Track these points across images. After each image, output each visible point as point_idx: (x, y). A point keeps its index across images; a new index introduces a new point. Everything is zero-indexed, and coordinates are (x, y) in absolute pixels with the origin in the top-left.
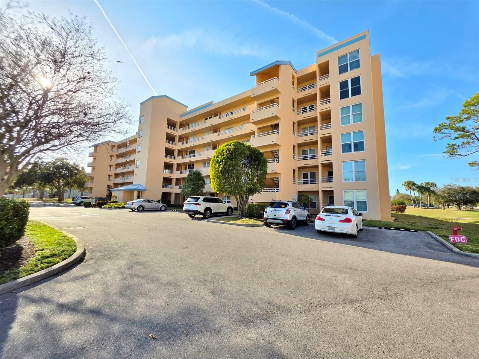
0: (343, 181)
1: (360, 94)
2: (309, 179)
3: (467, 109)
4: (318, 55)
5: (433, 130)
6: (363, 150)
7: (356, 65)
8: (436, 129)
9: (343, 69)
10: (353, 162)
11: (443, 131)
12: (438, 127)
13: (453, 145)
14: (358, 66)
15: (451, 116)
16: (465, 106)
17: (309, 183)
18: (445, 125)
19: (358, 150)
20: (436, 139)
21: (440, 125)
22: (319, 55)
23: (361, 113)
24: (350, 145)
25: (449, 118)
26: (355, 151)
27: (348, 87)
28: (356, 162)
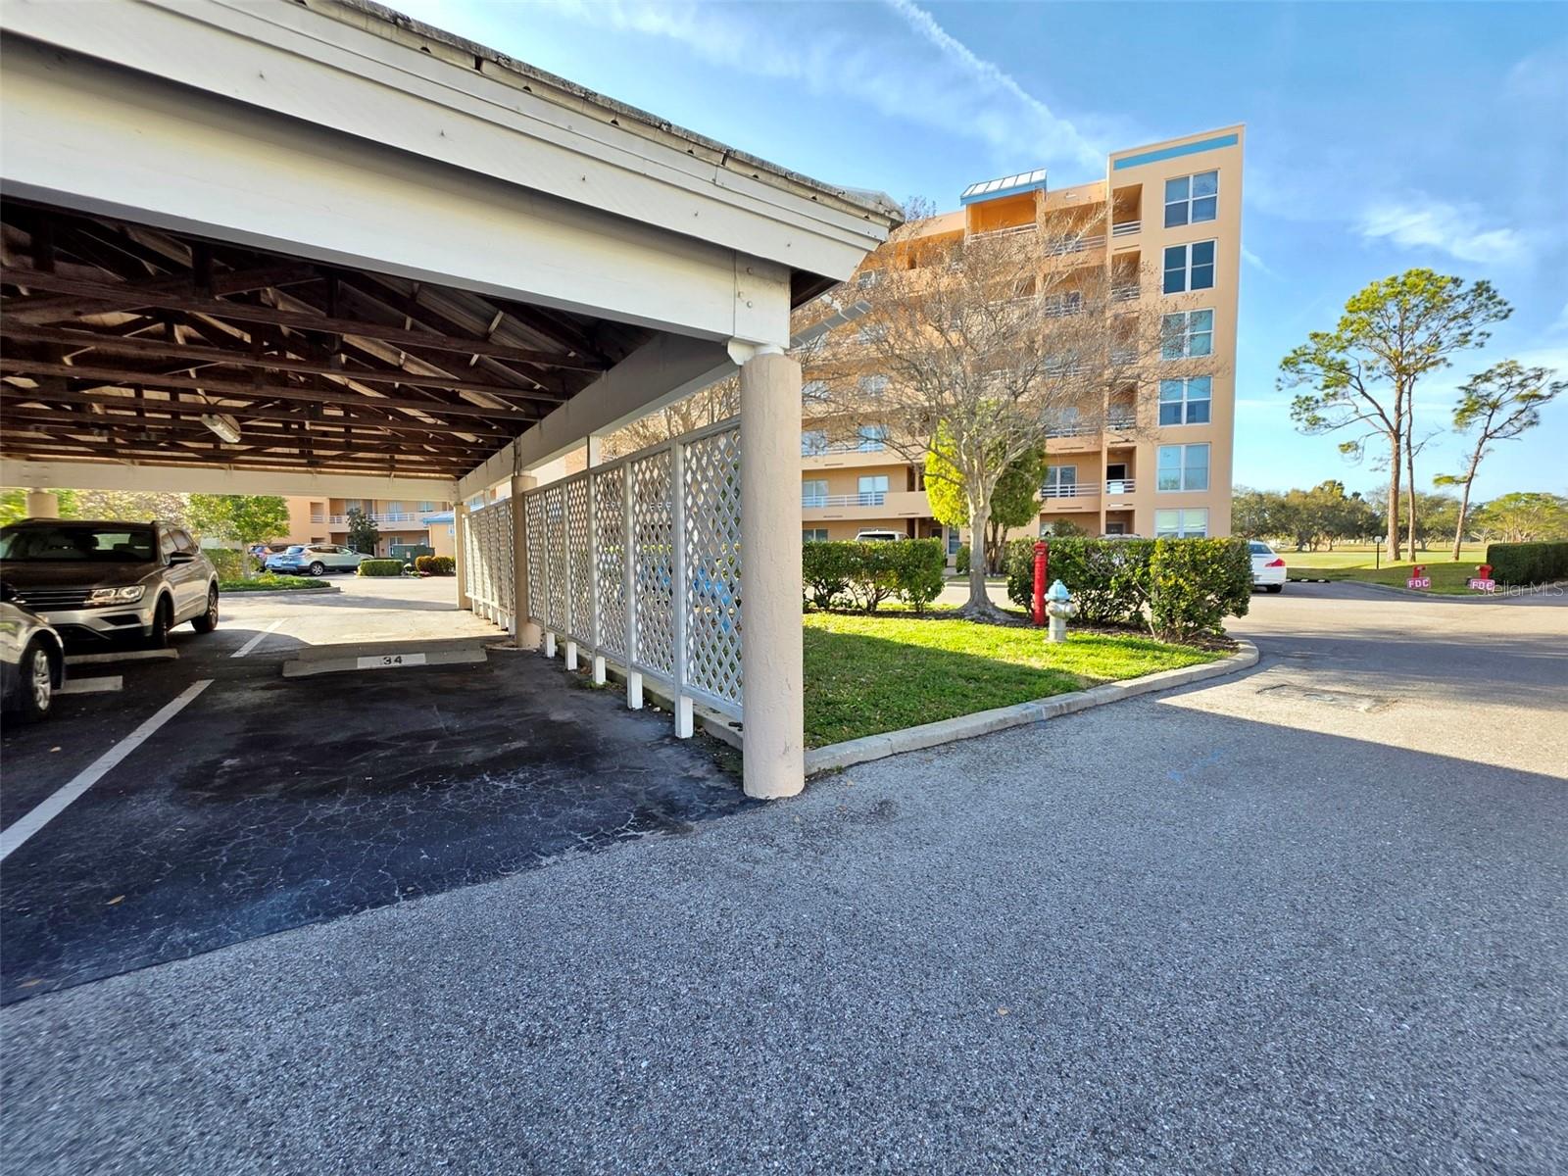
0: (1157, 490)
1: (1211, 286)
2: (1058, 485)
3: (1354, 317)
4: (1116, 161)
5: (1280, 361)
6: (1207, 420)
7: (1207, 209)
8: (1286, 362)
9: (1175, 216)
10: (1183, 447)
11: (1301, 366)
12: (1292, 355)
13: (1307, 399)
14: (1212, 215)
15: (1320, 332)
16: (1350, 312)
17: (1058, 494)
18: (1307, 351)
19: (1194, 421)
20: (1281, 385)
21: (1295, 352)
22: (1119, 164)
23: (1210, 334)
24: (1178, 408)
25: (1316, 336)
26: (1188, 422)
27: (1184, 264)
28: (1188, 447)
